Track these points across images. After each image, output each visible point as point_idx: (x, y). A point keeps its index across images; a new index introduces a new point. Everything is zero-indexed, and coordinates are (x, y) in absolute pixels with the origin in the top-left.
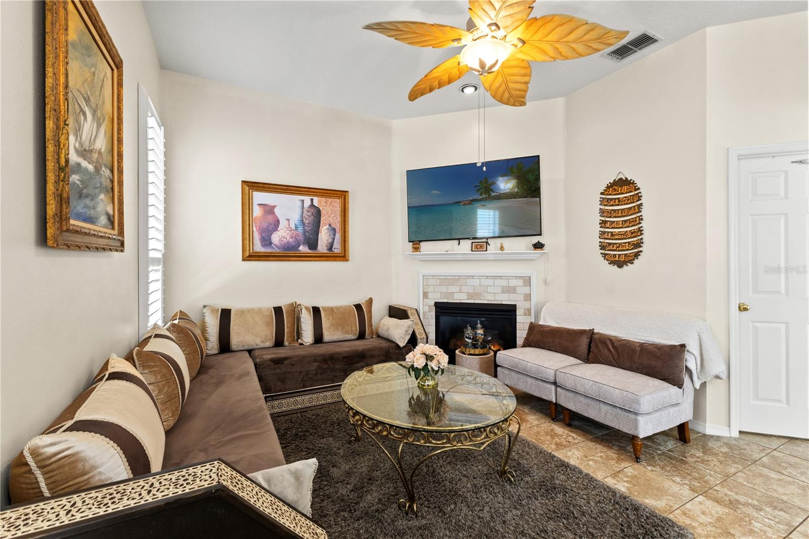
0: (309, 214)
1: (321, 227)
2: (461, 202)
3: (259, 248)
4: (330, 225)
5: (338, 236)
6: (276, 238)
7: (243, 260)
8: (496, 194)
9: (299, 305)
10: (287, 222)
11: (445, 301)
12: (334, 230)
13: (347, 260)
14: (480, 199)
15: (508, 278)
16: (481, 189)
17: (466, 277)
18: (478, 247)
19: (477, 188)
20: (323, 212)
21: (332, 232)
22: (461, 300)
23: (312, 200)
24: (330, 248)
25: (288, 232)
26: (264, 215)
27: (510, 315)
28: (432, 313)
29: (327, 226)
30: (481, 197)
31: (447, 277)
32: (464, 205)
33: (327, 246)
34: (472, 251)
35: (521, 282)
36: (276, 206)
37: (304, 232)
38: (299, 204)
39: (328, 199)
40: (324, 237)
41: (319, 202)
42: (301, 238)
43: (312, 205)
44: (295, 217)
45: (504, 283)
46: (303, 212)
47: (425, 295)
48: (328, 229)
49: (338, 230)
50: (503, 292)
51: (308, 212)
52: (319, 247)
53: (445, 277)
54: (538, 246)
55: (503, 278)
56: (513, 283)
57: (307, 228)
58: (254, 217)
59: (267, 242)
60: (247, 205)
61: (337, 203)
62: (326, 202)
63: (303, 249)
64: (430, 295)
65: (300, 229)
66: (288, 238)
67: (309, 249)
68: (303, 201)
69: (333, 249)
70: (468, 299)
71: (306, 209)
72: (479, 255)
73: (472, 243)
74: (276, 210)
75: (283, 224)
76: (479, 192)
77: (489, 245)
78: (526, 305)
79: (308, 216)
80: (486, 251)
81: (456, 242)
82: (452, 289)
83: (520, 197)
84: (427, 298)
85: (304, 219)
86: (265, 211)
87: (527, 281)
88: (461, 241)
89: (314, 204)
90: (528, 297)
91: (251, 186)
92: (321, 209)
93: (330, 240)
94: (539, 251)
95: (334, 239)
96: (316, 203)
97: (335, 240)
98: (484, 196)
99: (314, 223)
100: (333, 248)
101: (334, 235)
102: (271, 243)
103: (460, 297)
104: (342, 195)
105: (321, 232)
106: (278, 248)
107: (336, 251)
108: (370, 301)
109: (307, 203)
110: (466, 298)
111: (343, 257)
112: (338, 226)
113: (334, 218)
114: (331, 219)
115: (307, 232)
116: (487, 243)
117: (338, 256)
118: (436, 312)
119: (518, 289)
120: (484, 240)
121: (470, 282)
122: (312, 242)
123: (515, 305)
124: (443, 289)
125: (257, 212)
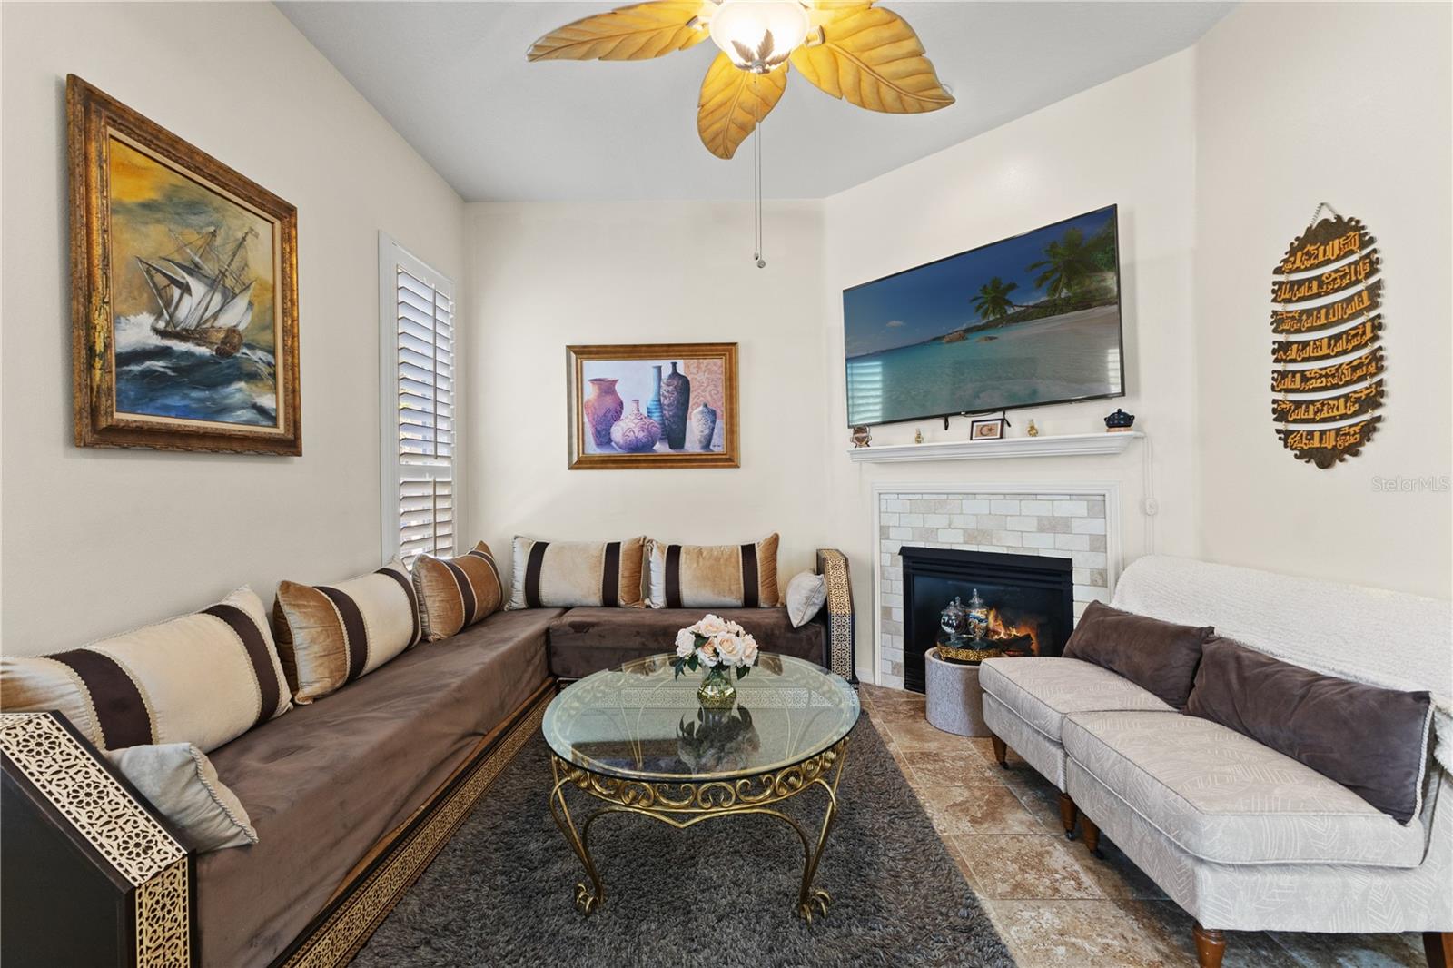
0: (671, 388)
1: (690, 410)
2: (944, 337)
3: (593, 449)
4: (706, 406)
5: (720, 425)
6: (618, 432)
7: (569, 469)
8: (1018, 309)
9: (651, 541)
10: (635, 405)
11: (921, 545)
12: (713, 413)
13: (737, 466)
14: (984, 325)
15: (1052, 496)
16: (984, 303)
17: (960, 497)
18: (985, 431)
19: (976, 303)
20: (693, 385)
21: (709, 418)
22: (951, 543)
23: (674, 365)
24: (707, 443)
25: (637, 421)
26: (599, 396)
27: (1060, 583)
28: (897, 568)
29: (701, 408)
30: (985, 321)
31: (925, 497)
32: (948, 342)
33: (701, 442)
34: (971, 439)
35: (1081, 508)
36: (617, 380)
37: (663, 420)
38: (653, 373)
39: (701, 360)
40: (695, 427)
41: (687, 366)
42: (657, 430)
43: (675, 373)
44: (648, 397)
45: (1042, 508)
46: (660, 387)
47: (884, 532)
48: (702, 412)
49: (719, 413)
50: (1041, 530)
51: (668, 385)
52: (687, 445)
53: (919, 496)
54: (1120, 421)
55: (1039, 497)
56: (1064, 508)
57: (666, 412)
58: (585, 401)
59: (604, 437)
60: (575, 382)
61: (717, 364)
62: (698, 367)
63: (661, 448)
64: (893, 533)
65: (656, 416)
66: (637, 430)
67: (671, 448)
68: (659, 368)
69: (711, 447)
70: (966, 543)
71: (665, 381)
72: (992, 445)
73: (973, 422)
74: (618, 388)
75: (628, 409)
76: (981, 310)
77: (1009, 425)
78: (1097, 561)
79: (668, 392)
80: (1001, 437)
81: (941, 422)
82: (935, 521)
83: (1075, 309)
84: (888, 539)
85: (662, 398)
86: (600, 389)
87: (1098, 504)
88: (950, 419)
89: (678, 371)
90: (1099, 544)
91: (583, 352)
92: (689, 378)
93: (707, 432)
94: (1121, 433)
95: (712, 430)
96: (680, 370)
97: (715, 431)
98: (992, 318)
99: (678, 402)
100: (712, 444)
101: (714, 422)
102: (610, 441)
103: (951, 539)
104: (726, 351)
105: (691, 419)
106: (621, 448)
107: (716, 450)
108: (774, 541)
109: (667, 371)
110: (961, 541)
111: (728, 461)
112: (720, 409)
113: (713, 392)
114: (707, 394)
115: (667, 419)
116: (1003, 420)
117: (721, 460)
118: (905, 567)
119: (1075, 523)
120: (999, 415)
121: (970, 506)
122: (675, 435)
123: (1070, 561)
124: (917, 521)
125: (590, 392)
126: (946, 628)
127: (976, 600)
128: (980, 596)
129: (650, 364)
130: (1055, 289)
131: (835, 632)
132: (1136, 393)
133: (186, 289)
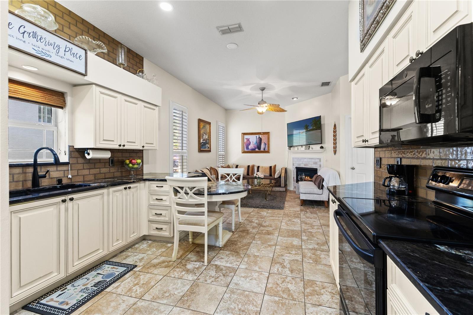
1: (262, 143)
3: (246, 150)
5: (267, 146)
6: (250, 147)
7: (242, 153)
9: (255, 165)
10: (253, 143)
11: (299, 166)
12: (266, 144)
13: (269, 153)
15: (315, 159)
17: (303, 159)
18: (307, 148)
19: (304, 128)
20: (262, 139)
21: (265, 145)
23: (259, 136)
24: (264, 149)
25: (253, 145)
26: (247, 141)
27: (316, 172)
29: (264, 143)
34: (305, 149)
35: (318, 160)
36: (250, 138)
38: (256, 137)
39: (264, 135)
40: (263, 146)
41: (261, 136)
42: (256, 147)
43: (259, 137)
44: (255, 141)
45: (313, 161)
47: (293, 164)
50: (314, 164)
52: (261, 149)
53: (298, 158)
54: (322, 147)
55: (313, 159)
56: (317, 160)
57: (258, 144)
58: (244, 142)
59: (247, 148)
60: (243, 139)
61: (266, 136)
63: (257, 150)
65: (256, 144)
66: (253, 147)
68: (257, 136)
70: (304, 166)
72: (307, 151)
73: (305, 146)
74: (250, 140)
75: (251, 143)
79: (258, 140)
80: (309, 149)
82: (301, 163)
83: (315, 130)
87: (320, 160)
88: (302, 146)
90: (320, 166)
91: (244, 134)
93: (264, 147)
94: (322, 149)
95: (265, 147)
96: (260, 137)
98: (307, 130)
99: (260, 142)
103: (302, 166)
104: (268, 133)
106: (250, 150)
107: (266, 150)
108: (275, 166)
109: (258, 137)
111: (268, 152)
112: (267, 143)
114: (265, 141)
118: (296, 170)
119: (318, 163)
120: (309, 146)
121: (305, 160)
122: (259, 148)
123: (317, 169)
124: (298, 163)
125: (245, 140)
126: (299, 179)
127: (303, 175)
128: (304, 174)
129: (255, 136)
130: (313, 127)
131: (282, 179)
132: (325, 143)
133: (204, 135)
